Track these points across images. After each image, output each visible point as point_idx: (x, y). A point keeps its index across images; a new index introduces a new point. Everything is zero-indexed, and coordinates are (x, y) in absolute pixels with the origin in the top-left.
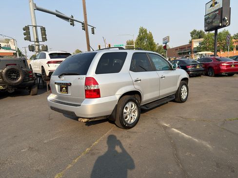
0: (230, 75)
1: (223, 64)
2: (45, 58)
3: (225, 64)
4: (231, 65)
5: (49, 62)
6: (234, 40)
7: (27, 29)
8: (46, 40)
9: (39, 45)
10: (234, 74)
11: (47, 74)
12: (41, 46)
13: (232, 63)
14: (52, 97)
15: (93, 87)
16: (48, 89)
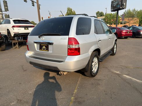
0: (126, 38)
1: (123, 31)
2: (10, 23)
3: (124, 31)
4: (127, 32)
5: (13, 27)
6: (120, 18)
8: (8, 11)
9: (2, 14)
10: (127, 37)
11: (13, 35)
12: (4, 15)
13: (128, 31)
14: (29, 54)
15: (74, 46)
16: (13, 46)
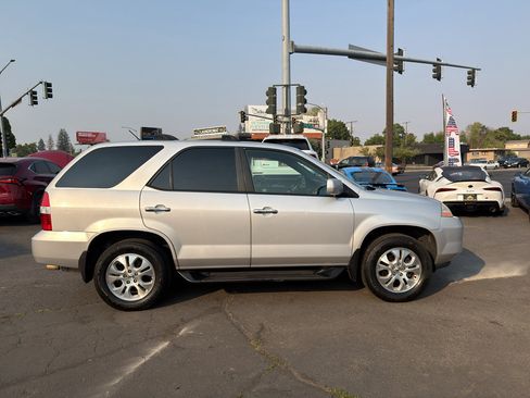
7: (272, 92)
